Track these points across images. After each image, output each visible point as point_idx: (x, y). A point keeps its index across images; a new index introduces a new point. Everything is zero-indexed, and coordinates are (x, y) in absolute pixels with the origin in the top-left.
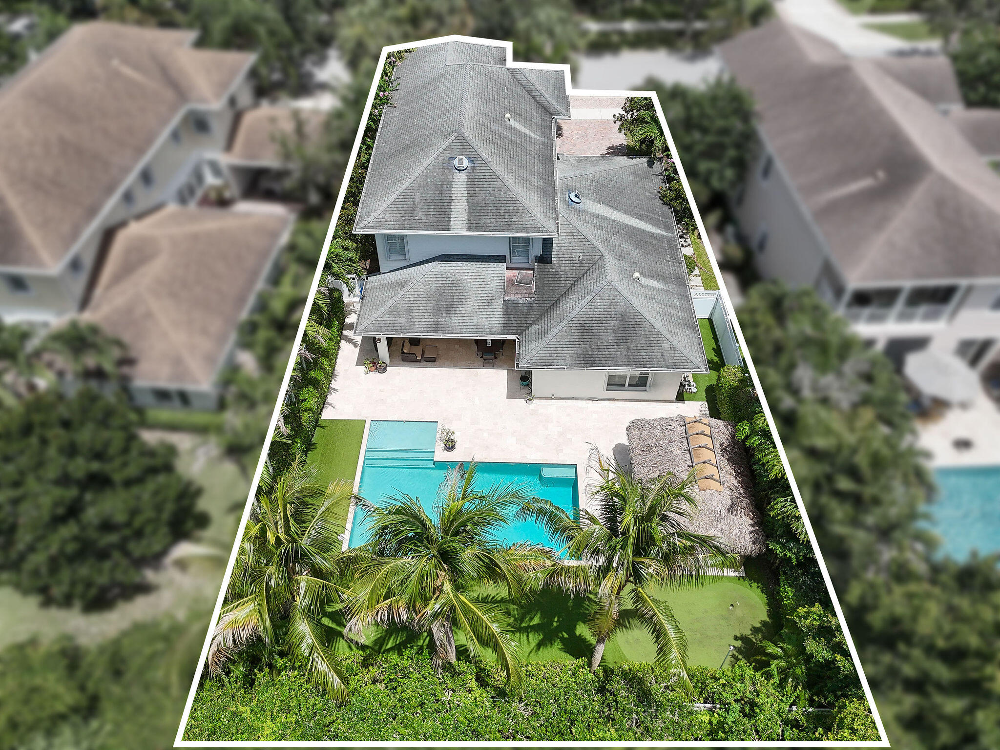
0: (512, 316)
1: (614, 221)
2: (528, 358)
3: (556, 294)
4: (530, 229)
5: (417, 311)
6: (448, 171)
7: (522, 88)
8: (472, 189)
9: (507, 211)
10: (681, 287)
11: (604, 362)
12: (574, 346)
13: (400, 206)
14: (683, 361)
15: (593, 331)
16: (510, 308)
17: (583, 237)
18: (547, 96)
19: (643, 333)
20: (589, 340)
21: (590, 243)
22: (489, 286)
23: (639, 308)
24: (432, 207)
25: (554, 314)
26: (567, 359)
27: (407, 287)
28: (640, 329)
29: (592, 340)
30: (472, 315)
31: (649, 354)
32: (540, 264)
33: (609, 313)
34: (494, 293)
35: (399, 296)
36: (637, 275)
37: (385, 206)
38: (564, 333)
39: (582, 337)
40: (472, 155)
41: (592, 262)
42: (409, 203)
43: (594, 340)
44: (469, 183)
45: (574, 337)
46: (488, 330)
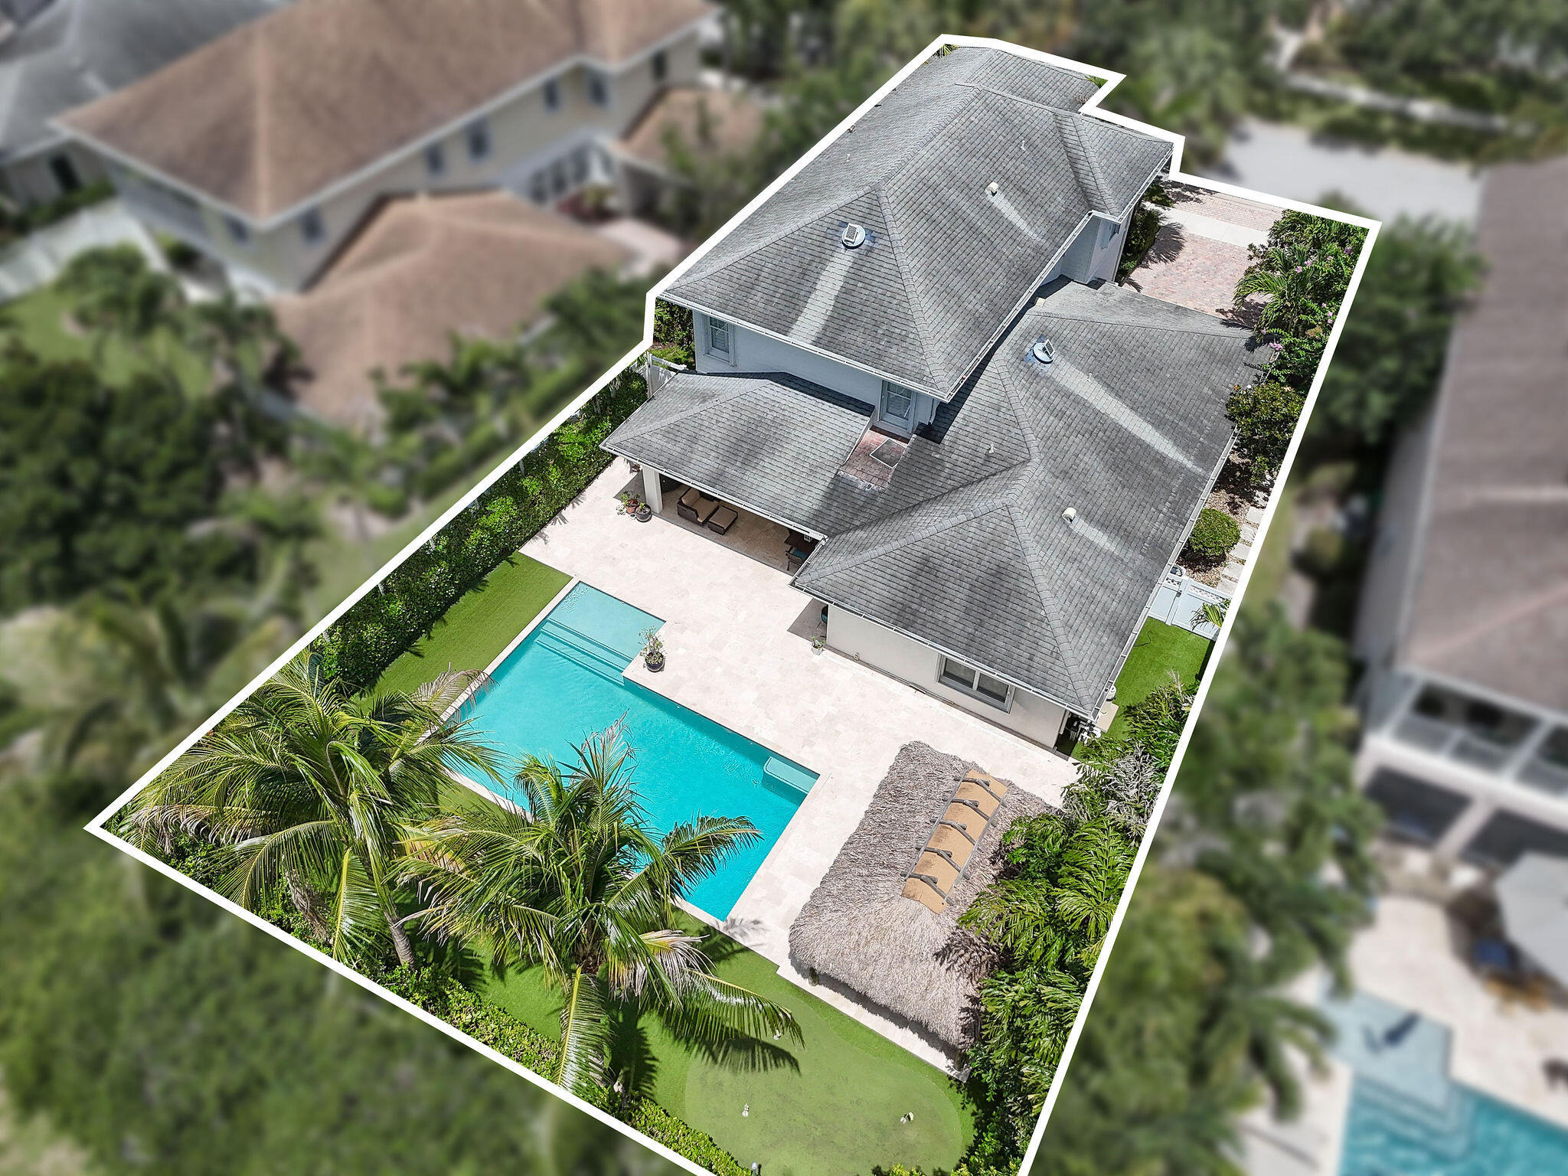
0: (835, 504)
1: (1097, 413)
2: (815, 575)
3: (921, 494)
4: (908, 372)
5: (704, 444)
6: (830, 242)
7: (1063, 150)
8: (852, 282)
9: (889, 334)
10: (1152, 562)
11: (928, 631)
12: (895, 585)
13: (736, 276)
14: (1061, 683)
15: (939, 574)
16: (840, 489)
17: (1014, 419)
18: (1099, 175)
19: (1019, 609)
20: (924, 586)
21: (1019, 432)
22: (824, 444)
23: (1032, 566)
24: (781, 291)
25: (898, 524)
26: (873, 601)
27: (708, 404)
28: (1017, 601)
29: (928, 588)
30: (777, 480)
31: (1009, 647)
32: (921, 438)
33: (980, 556)
34: (828, 458)
35: (691, 412)
36: (1071, 512)
37: (716, 268)
38: (891, 560)
39: (915, 576)
40: (877, 229)
41: (1006, 464)
42: (751, 275)
43: (932, 590)
44: (852, 270)
45: (904, 571)
46: (788, 512)
